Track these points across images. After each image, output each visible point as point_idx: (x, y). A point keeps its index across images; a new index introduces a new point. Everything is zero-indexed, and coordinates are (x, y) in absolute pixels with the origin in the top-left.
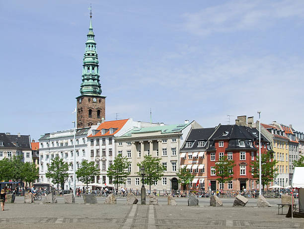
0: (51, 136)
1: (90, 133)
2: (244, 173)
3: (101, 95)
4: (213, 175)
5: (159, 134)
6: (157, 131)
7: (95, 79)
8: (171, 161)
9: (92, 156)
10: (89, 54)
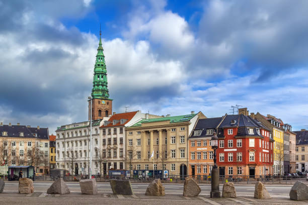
0: (67, 128)
1: (102, 123)
2: (253, 160)
3: (109, 98)
4: (222, 161)
5: (168, 123)
6: (166, 121)
7: (104, 85)
8: (179, 148)
9: (104, 145)
10: (99, 65)
